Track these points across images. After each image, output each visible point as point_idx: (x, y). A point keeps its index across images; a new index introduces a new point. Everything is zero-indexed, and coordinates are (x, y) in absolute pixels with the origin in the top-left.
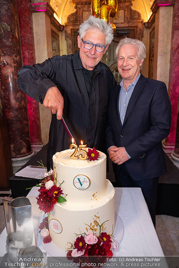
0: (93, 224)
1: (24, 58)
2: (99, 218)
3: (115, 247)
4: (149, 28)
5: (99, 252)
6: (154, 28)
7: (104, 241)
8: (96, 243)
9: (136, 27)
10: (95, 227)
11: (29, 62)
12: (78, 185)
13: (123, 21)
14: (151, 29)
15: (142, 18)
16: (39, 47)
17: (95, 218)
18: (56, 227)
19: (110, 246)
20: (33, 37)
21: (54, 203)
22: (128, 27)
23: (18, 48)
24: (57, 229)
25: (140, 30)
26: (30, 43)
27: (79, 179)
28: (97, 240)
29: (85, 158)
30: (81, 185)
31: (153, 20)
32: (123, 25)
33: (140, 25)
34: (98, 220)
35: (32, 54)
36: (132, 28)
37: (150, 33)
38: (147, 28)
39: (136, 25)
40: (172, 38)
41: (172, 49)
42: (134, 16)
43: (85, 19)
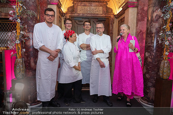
4: (118, 18)
13: (102, 13)
15: (114, 12)
22: (105, 17)
25: (112, 19)
32: (102, 16)
33: (112, 16)
36: (107, 18)
38: (116, 18)
39: (109, 16)
40: (137, 26)
41: (137, 32)
42: (108, 10)
43: (78, 11)
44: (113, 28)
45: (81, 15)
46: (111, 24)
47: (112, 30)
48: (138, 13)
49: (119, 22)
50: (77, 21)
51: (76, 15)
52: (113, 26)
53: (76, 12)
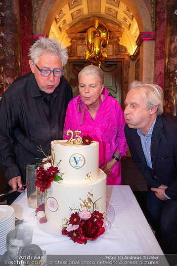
0: (87, 201)
2: (92, 195)
3: (107, 224)
4: (135, 60)
5: (92, 226)
6: (139, 60)
7: (97, 218)
8: (89, 218)
9: (124, 59)
10: (89, 204)
12: (74, 163)
13: (112, 54)
14: (136, 61)
15: (128, 51)
17: (89, 195)
18: (52, 204)
19: (102, 223)
21: (52, 181)
22: (116, 59)
24: (53, 207)
25: (127, 62)
27: (74, 158)
28: (91, 216)
29: (80, 143)
30: (77, 163)
31: (138, 53)
32: (111, 57)
33: (127, 58)
34: (91, 198)
36: (120, 60)
37: (136, 64)
38: (133, 60)
39: (123, 57)
40: (155, 66)
41: (155, 75)
42: (121, 49)
43: (78, 52)
44: (128, 75)
45: (82, 58)
47: (127, 78)
48: (156, 48)
51: (75, 58)
52: (128, 72)
53: (75, 55)
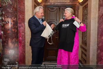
1: (19, 19)
9: (76, 4)
11: (21, 21)
13: (69, 2)
15: (79, 0)
16: (27, 13)
20: (24, 8)
22: (72, 4)
23: (16, 13)
25: (78, 6)
26: (23, 11)
32: (69, 4)
33: (78, 4)
35: (23, 16)
36: (74, 5)
38: (81, 5)
40: (99, 10)
41: (99, 16)
44: (78, 13)
45: (53, 4)
46: (77, 10)
49: (83, 8)
50: (49, 9)
51: (49, 4)
52: (78, 12)
